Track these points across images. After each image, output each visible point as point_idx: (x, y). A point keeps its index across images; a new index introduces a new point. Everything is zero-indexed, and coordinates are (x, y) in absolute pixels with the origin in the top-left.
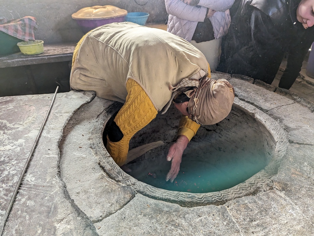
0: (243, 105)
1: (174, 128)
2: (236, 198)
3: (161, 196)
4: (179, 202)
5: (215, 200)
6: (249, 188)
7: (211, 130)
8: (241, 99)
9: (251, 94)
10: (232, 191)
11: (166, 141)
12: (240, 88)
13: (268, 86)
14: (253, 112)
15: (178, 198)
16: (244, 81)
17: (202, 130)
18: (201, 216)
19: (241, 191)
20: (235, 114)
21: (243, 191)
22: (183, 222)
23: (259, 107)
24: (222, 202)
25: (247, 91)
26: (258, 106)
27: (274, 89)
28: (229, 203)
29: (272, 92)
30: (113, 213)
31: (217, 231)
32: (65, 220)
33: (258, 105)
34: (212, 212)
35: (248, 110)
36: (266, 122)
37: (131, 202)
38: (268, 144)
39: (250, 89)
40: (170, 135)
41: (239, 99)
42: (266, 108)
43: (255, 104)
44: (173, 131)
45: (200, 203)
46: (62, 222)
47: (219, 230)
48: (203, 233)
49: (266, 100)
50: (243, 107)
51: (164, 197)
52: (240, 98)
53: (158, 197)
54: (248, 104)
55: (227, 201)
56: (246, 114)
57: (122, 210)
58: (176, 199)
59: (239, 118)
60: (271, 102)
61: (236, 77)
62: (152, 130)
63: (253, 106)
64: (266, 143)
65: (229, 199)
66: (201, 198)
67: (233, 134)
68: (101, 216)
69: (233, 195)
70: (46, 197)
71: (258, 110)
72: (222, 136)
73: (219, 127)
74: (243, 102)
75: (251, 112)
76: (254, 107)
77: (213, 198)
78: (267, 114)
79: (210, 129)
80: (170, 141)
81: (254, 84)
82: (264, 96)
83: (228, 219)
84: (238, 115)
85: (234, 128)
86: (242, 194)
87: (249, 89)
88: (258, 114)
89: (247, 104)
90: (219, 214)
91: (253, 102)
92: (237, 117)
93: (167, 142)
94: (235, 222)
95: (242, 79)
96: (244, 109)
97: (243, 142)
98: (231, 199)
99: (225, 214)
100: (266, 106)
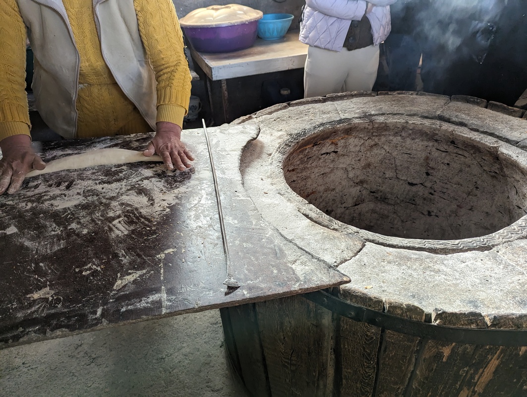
0: (477, 137)
1: (357, 184)
2: (505, 242)
3: (402, 244)
4: (428, 249)
5: (477, 245)
6: (520, 231)
7: (416, 184)
8: (472, 129)
9: (487, 121)
10: (497, 236)
11: (344, 205)
12: (468, 115)
13: (511, 109)
14: (495, 146)
15: (425, 245)
16: (471, 105)
17: (402, 184)
18: (465, 262)
19: (510, 235)
20: (460, 154)
21: (513, 235)
22: (443, 268)
23: (504, 138)
24: (489, 248)
25: (481, 118)
26: (501, 137)
27: (520, 114)
28: (498, 248)
29: (518, 118)
30: (348, 260)
31: (493, 275)
32: (298, 262)
33: (501, 135)
34: (479, 258)
35: (487, 143)
36: (518, 156)
37: (364, 250)
38: (517, 192)
39: (483, 116)
40: (350, 195)
41: (470, 129)
42: (514, 139)
43: (496, 135)
44: (356, 188)
45: (458, 249)
46: (296, 264)
47: (496, 273)
48: (476, 277)
49: (512, 129)
50: (478, 140)
51: (405, 245)
52: (471, 127)
53: (397, 245)
54: (485, 135)
55: (493, 246)
56: (480, 152)
57: (357, 256)
58: (424, 247)
59: (467, 160)
60: (521, 131)
61: (458, 100)
62: (324, 187)
63: (493, 138)
64: (514, 192)
65: (496, 244)
66: (457, 245)
67: (455, 186)
68: (336, 262)
69: (501, 239)
70: (262, 239)
71: (501, 143)
72: (435, 191)
73: (430, 177)
74: (476, 133)
75: (492, 145)
76: (495, 139)
77: (473, 244)
78: (517, 146)
79: (415, 182)
80: (350, 205)
81: (487, 108)
82: (506, 123)
83: (504, 262)
84: (466, 154)
85: (456, 176)
86: (513, 238)
87: (482, 114)
88: (504, 147)
89: (482, 135)
90: (490, 259)
91: (492, 132)
92: (463, 159)
93: (344, 207)
94: (514, 265)
95: (468, 102)
96: (479, 142)
97: (471, 197)
98: (499, 244)
99: (497, 259)
100: (515, 136)
